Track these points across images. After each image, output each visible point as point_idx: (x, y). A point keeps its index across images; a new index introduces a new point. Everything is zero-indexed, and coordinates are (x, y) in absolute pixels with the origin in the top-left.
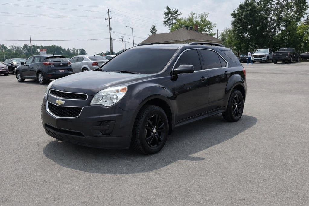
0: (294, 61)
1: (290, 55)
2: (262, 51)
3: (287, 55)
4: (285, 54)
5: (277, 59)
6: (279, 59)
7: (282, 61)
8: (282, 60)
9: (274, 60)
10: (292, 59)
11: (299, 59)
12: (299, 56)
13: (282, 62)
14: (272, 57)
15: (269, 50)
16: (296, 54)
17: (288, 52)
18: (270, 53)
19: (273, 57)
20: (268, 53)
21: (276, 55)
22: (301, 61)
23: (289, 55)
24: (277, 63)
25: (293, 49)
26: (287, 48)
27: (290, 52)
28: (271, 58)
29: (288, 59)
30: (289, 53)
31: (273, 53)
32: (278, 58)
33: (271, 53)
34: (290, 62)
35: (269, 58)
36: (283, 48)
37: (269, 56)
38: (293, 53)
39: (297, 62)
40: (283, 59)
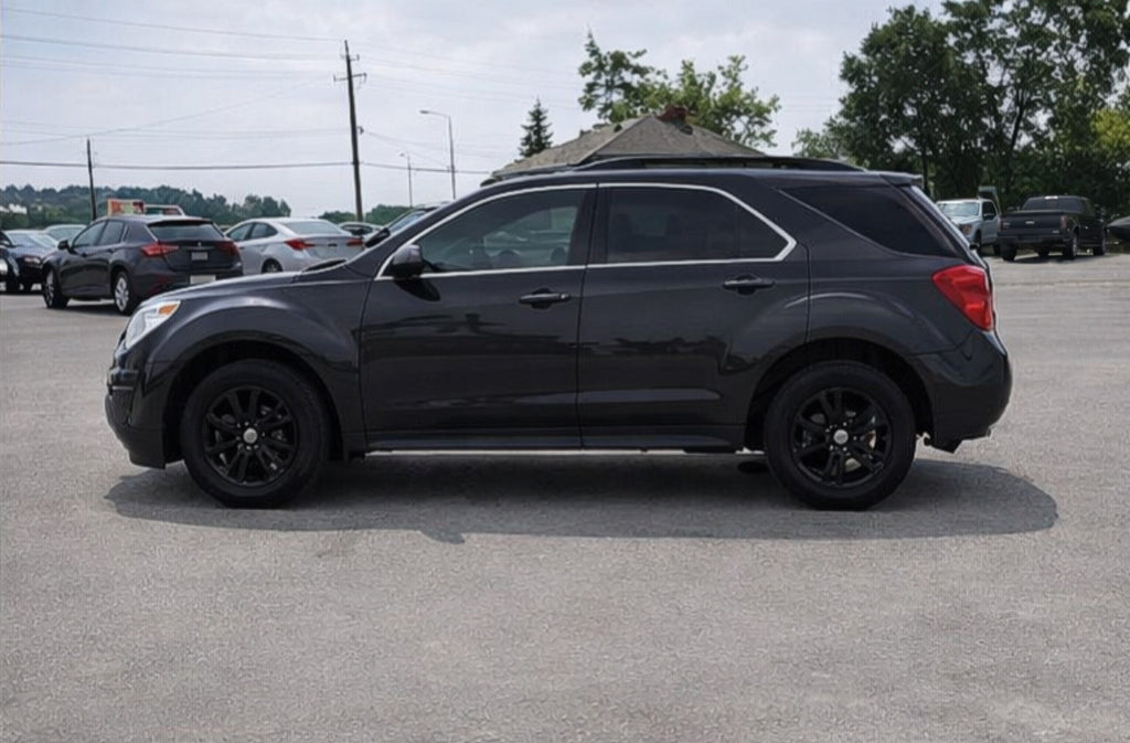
0: (1085, 249)
1: (1069, 224)
2: (956, 210)
3: (1057, 225)
4: (1048, 222)
5: (1017, 241)
6: (1025, 241)
7: (1036, 251)
8: (1035, 247)
9: (1004, 248)
10: (1075, 241)
11: (1104, 243)
12: (1105, 230)
13: (1036, 255)
14: (995, 235)
15: (984, 205)
16: (1093, 222)
17: (1062, 214)
18: (985, 218)
19: (999, 234)
20: (981, 219)
21: (1011, 226)
22: (1115, 250)
23: (1064, 225)
24: (1017, 258)
25: (1083, 202)
26: (1056, 197)
27: (1068, 214)
28: (988, 237)
29: (1061, 242)
30: (1063, 218)
31: (998, 219)
32: (1020, 237)
33: (991, 218)
34: (1068, 256)
35: (985, 238)
36: (1040, 198)
37: (984, 230)
38: (1083, 219)
39: (1098, 253)
40: (1040, 241)
